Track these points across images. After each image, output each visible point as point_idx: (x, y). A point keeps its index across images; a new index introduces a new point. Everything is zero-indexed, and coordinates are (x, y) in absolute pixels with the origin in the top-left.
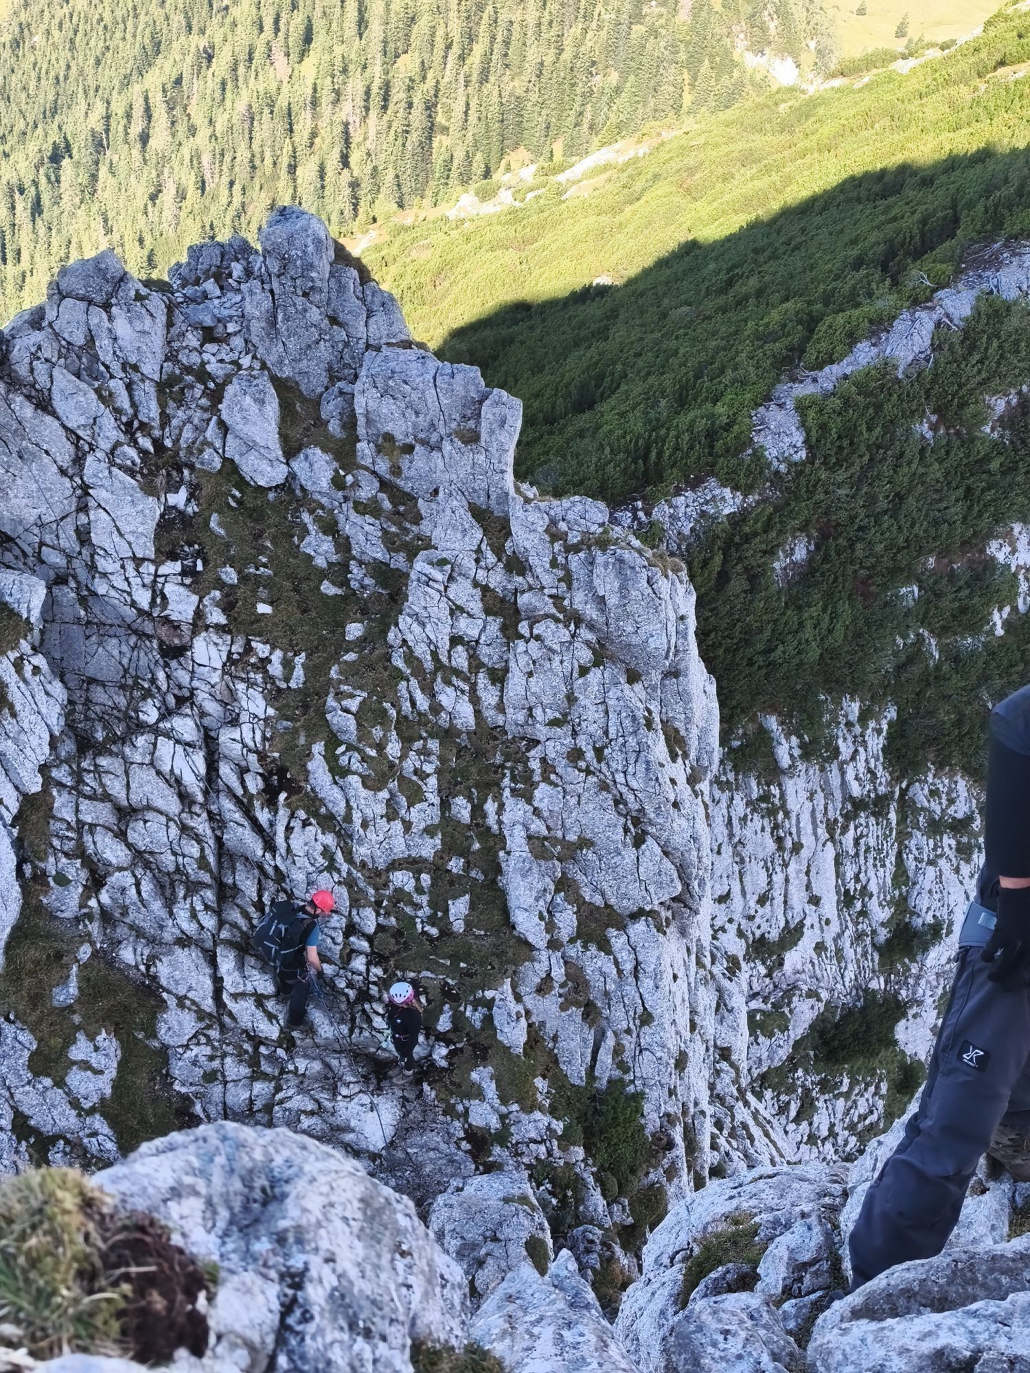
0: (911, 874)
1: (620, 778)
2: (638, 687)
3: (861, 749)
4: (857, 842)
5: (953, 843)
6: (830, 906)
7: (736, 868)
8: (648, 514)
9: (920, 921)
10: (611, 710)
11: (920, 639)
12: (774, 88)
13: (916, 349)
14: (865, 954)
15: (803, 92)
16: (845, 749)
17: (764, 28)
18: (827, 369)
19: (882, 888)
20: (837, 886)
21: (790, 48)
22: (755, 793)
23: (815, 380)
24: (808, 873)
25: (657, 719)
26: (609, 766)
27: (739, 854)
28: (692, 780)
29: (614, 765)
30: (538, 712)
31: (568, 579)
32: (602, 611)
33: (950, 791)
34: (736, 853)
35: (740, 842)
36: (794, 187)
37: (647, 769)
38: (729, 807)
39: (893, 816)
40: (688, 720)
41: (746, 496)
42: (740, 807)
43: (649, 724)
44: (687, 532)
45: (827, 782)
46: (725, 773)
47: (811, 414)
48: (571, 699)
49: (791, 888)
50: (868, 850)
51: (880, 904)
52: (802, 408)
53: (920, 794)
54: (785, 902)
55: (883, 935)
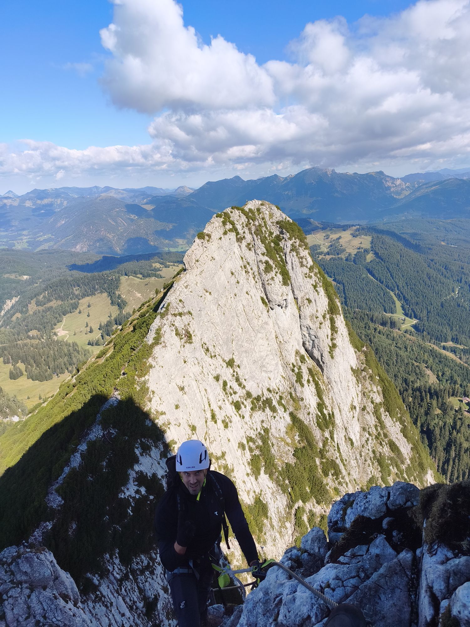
0: (143, 589)
1: (54, 620)
2: (48, 590)
3: (115, 565)
4: (126, 590)
5: (148, 572)
6: (128, 614)
7: (98, 623)
8: (28, 542)
9: (151, 599)
10: (42, 602)
11: (114, 527)
12: (14, 423)
13: (79, 462)
14: (143, 620)
15: (22, 421)
16: (110, 568)
17: (5, 412)
18: (59, 478)
19: (138, 598)
20: (127, 606)
21: (14, 413)
22: (93, 597)
23: (57, 483)
24: (118, 609)
25: (57, 595)
26: (49, 619)
27: (97, 618)
28: (75, 605)
29: (51, 617)
30: (20, 619)
31: (13, 573)
32: (27, 576)
33: (141, 560)
34: (96, 619)
35: (96, 615)
36: (31, 442)
37: (61, 611)
38: (88, 607)
39: (131, 577)
40: (66, 589)
41: (53, 521)
42: (91, 604)
43: (56, 598)
44: (41, 540)
45: (110, 580)
46: (83, 598)
47: (61, 491)
48: (29, 607)
49: (116, 616)
50: (129, 590)
51: (140, 602)
52: (57, 491)
53: (135, 566)
54: (116, 622)
55: (144, 610)
